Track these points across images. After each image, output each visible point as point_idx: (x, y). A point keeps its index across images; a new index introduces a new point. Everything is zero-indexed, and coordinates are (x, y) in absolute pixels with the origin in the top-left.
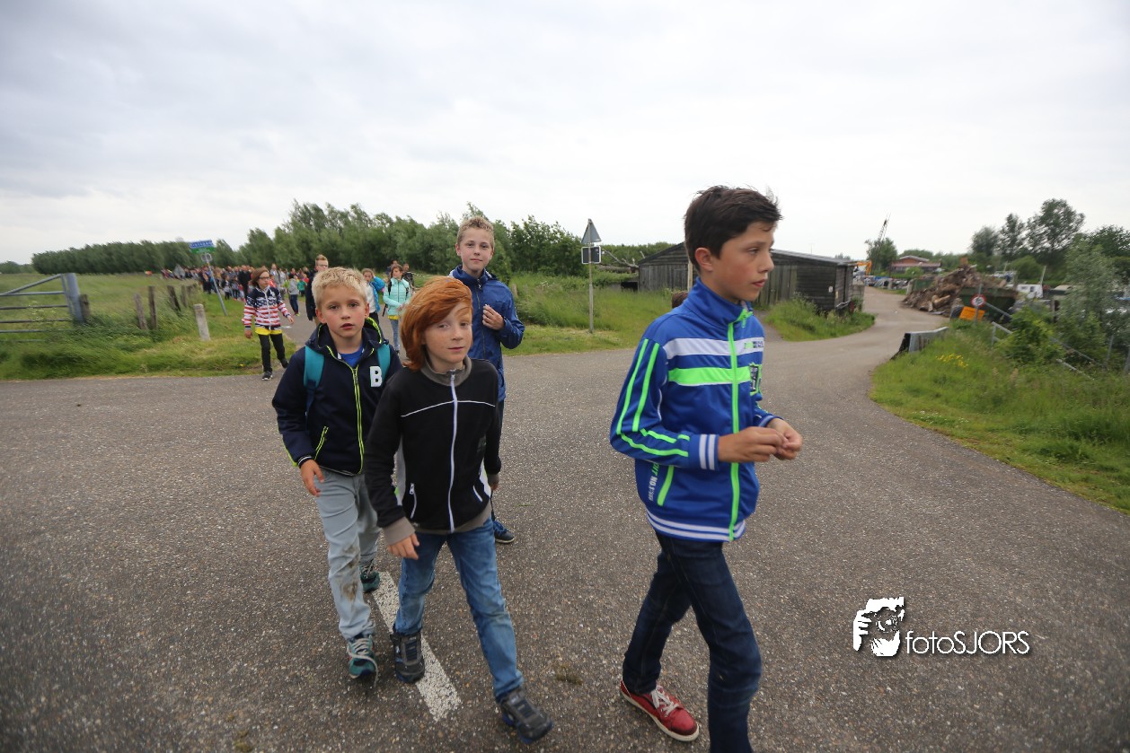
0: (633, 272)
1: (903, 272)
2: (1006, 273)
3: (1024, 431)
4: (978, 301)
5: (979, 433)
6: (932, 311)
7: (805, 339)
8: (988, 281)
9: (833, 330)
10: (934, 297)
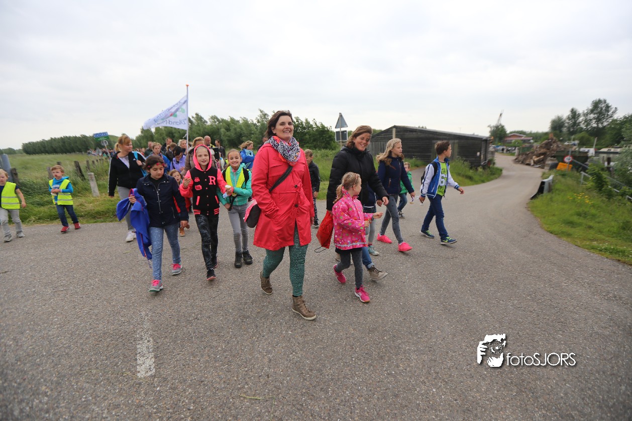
1: (511, 143)
2: (573, 142)
4: (568, 159)
6: (533, 165)
7: (469, 185)
9: (482, 179)
10: (534, 157)
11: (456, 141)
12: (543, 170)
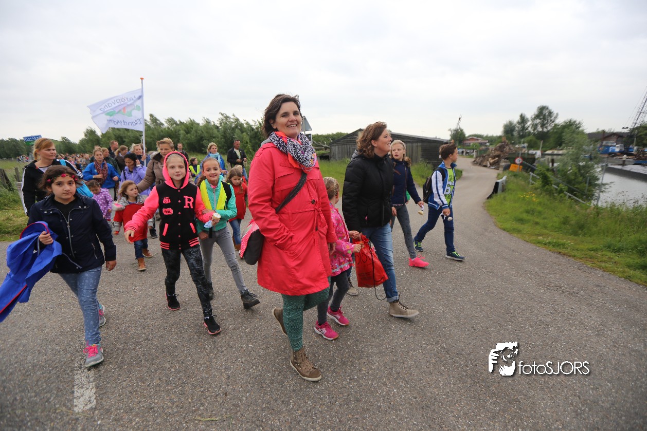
0: (326, 149)
1: (469, 146)
2: (523, 145)
4: (518, 161)
6: (490, 167)
8: (517, 149)
10: (490, 159)
11: (419, 144)
12: (498, 171)
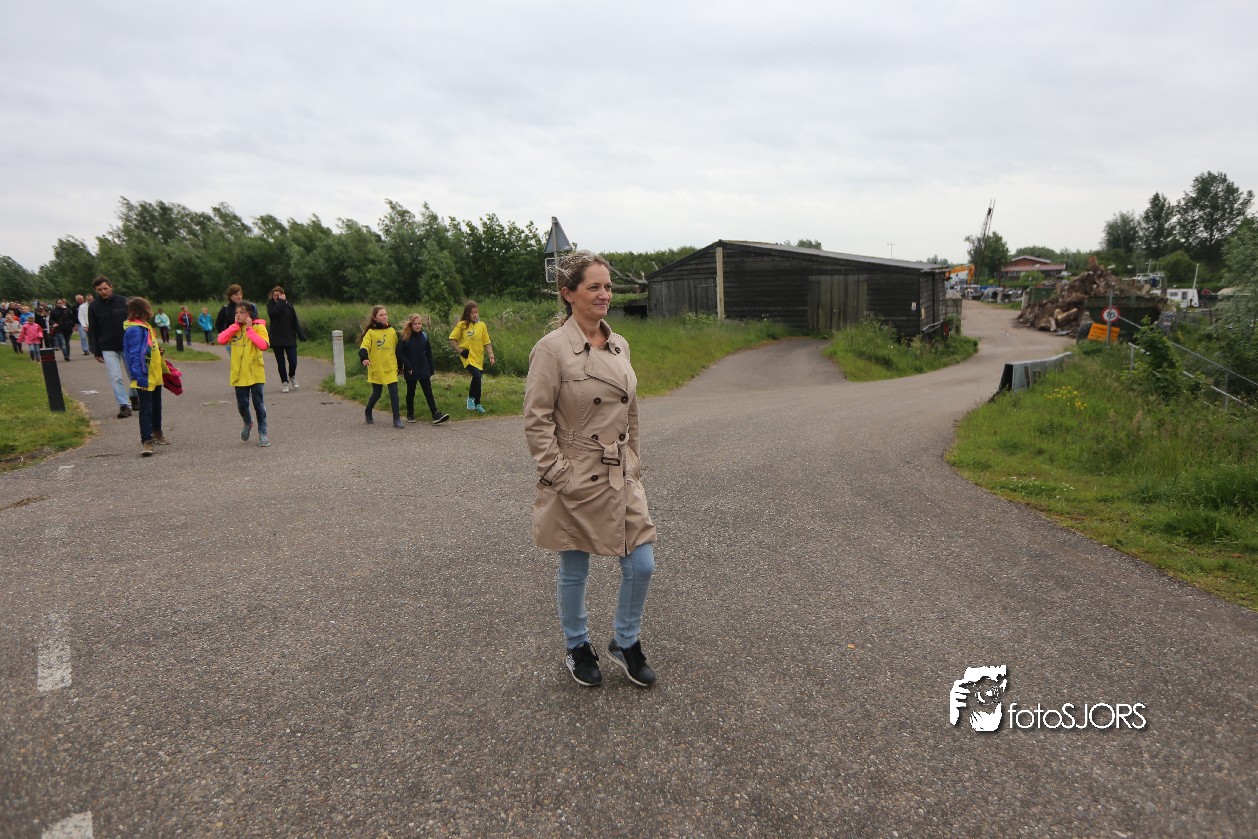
0: (643, 291)
1: (1018, 278)
2: (1152, 276)
3: (1147, 498)
4: (1110, 314)
5: (1087, 505)
6: (1055, 331)
7: (880, 378)
8: (1126, 287)
9: (918, 363)
11: (863, 277)
